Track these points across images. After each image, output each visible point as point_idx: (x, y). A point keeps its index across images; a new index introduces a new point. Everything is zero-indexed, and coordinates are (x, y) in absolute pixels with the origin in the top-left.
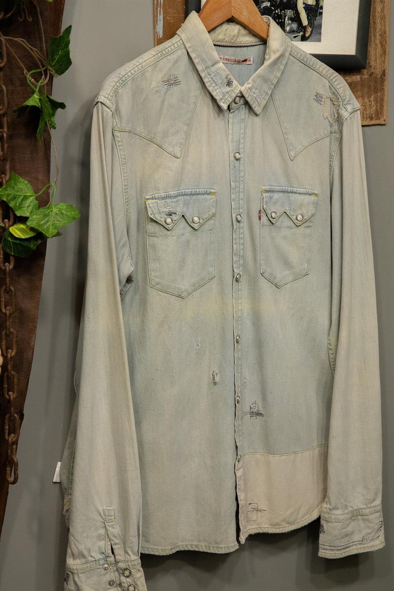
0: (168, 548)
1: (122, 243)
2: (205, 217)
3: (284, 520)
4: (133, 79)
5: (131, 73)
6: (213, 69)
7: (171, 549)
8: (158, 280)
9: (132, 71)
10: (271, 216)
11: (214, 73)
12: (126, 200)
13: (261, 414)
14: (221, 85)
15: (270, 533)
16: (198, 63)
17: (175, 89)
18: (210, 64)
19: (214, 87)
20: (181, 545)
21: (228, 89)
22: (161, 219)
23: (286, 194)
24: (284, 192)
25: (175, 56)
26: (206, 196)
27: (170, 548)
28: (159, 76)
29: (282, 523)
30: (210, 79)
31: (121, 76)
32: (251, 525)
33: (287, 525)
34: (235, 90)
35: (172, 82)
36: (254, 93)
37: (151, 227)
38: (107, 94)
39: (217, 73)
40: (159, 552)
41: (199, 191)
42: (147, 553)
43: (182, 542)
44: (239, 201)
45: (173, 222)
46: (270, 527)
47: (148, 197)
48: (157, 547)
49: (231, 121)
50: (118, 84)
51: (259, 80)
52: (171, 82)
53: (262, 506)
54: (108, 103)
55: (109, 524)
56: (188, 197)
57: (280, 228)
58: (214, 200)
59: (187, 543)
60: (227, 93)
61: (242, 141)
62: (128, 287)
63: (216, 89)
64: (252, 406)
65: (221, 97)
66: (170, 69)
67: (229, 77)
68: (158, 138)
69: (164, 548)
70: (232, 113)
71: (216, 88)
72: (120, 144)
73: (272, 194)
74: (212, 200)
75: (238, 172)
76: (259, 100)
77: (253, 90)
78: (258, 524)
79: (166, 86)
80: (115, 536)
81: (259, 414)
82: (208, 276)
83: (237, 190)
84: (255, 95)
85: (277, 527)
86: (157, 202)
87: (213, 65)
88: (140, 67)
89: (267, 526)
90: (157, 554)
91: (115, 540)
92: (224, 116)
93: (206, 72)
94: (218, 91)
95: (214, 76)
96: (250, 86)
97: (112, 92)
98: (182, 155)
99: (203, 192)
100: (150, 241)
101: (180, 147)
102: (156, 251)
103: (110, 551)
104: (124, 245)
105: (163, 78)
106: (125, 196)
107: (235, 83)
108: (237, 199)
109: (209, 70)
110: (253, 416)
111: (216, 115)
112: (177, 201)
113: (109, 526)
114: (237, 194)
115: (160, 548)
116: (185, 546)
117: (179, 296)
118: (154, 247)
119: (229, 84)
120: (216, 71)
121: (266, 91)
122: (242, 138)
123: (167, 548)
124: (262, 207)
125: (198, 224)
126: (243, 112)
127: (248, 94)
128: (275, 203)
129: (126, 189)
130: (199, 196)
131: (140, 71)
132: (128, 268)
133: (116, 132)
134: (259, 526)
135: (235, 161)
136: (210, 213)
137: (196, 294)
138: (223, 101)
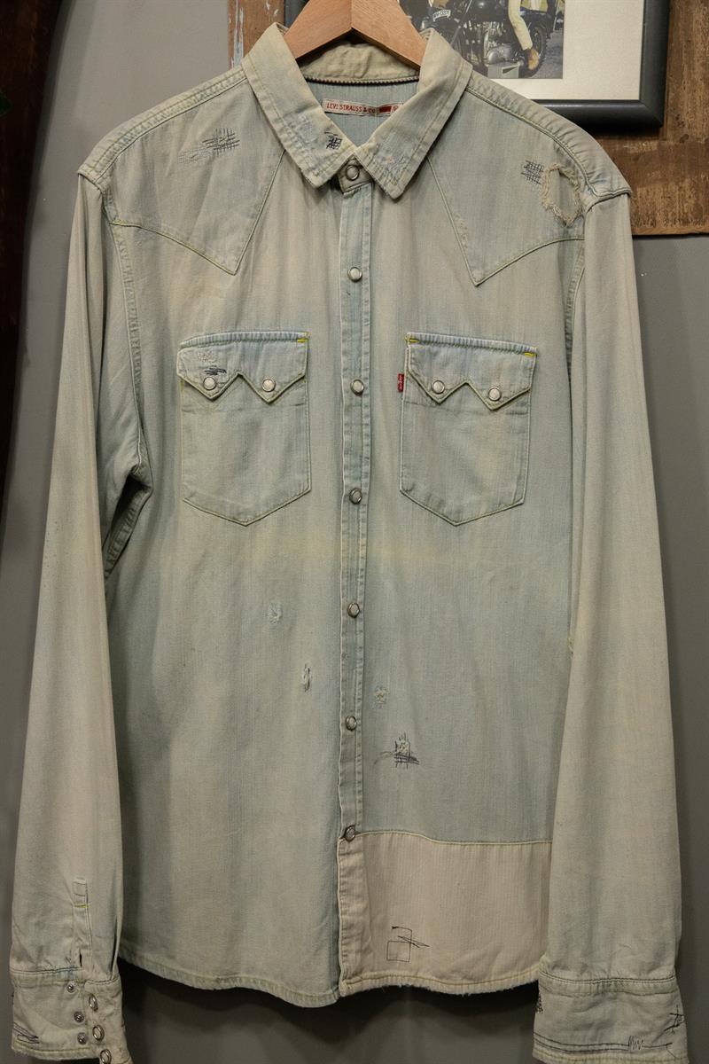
0: (210, 977)
1: (122, 419)
2: (284, 380)
3: (457, 970)
4: (146, 138)
5: (142, 127)
6: (301, 117)
7: (218, 980)
8: (192, 488)
9: (144, 124)
10: (432, 389)
11: (300, 123)
12: (135, 345)
13: (415, 759)
14: (314, 146)
15: (432, 990)
16: (268, 107)
17: (230, 155)
18: (292, 107)
19: (300, 148)
20: (245, 978)
21: (329, 151)
22: (197, 380)
23: (469, 350)
24: (464, 346)
25: (228, 98)
26: (289, 343)
27: (216, 977)
28: (199, 130)
29: (454, 975)
30: (293, 135)
31: (124, 133)
32: (399, 969)
33: (465, 981)
34: (343, 154)
35: (223, 143)
36: (384, 159)
37: (185, 396)
38: (94, 161)
39: (307, 125)
40: (191, 980)
41: (275, 335)
42: (168, 978)
43: (248, 972)
44: (360, 355)
45: (219, 385)
46: (434, 978)
47: (183, 343)
48: (188, 971)
49: (344, 211)
50: (116, 145)
51: (392, 135)
52: (220, 142)
53: (419, 937)
54: (93, 175)
55: (78, 909)
56: (255, 345)
57: (458, 412)
58: (302, 350)
59: (257, 977)
60: (327, 158)
61: (366, 248)
62: (144, 499)
63: (303, 152)
64: (399, 743)
65: (312, 165)
66: (219, 120)
67: (333, 131)
68: (195, 239)
69: (201, 976)
70: (347, 197)
71: (303, 149)
72: (122, 247)
73: (435, 349)
74: (299, 351)
75: (357, 304)
76: (394, 172)
77: (381, 154)
78: (411, 970)
79: (211, 150)
80: (84, 933)
81: (411, 759)
82: (294, 490)
83: (355, 336)
84: (386, 163)
85: (444, 981)
86: (192, 351)
87: (300, 110)
88: (159, 117)
89: (429, 977)
90: (188, 983)
91: (84, 940)
92: (327, 202)
93: (285, 123)
94: (306, 154)
95: (301, 129)
96: (372, 145)
97: (104, 157)
98: (241, 269)
99: (283, 337)
100: (185, 419)
101: (236, 255)
102: (191, 437)
103: (77, 958)
104: (127, 423)
105: (204, 135)
106: (132, 337)
107: (346, 141)
108: (355, 354)
109: (290, 119)
110: (401, 762)
111: (311, 200)
112: (230, 349)
113: (77, 912)
114: (355, 345)
115: (194, 974)
116: (252, 980)
117: (234, 520)
118: (189, 430)
119: (333, 142)
120: (305, 121)
121: (410, 155)
122: (367, 243)
123: (207, 976)
124: (405, 369)
125: (272, 393)
126: (366, 197)
127: (368, 161)
128: (445, 365)
129: (134, 325)
130: (274, 344)
131: (158, 123)
132: (124, 461)
133: (116, 227)
134: (412, 974)
135: (351, 283)
136: (294, 373)
137: (271, 520)
138: (316, 172)
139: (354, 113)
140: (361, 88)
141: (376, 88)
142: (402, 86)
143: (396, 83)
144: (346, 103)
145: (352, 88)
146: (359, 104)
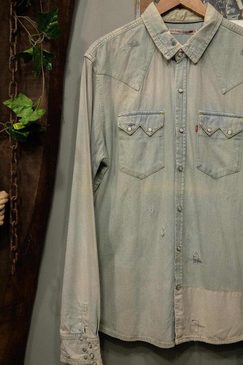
0: (129, 337)
1: (99, 142)
2: (155, 128)
3: (215, 336)
4: (108, 43)
5: (107, 39)
6: (162, 35)
7: (131, 338)
8: (123, 166)
9: (107, 38)
10: (207, 131)
11: (162, 37)
12: (103, 116)
13: (200, 261)
14: (167, 45)
15: (206, 343)
16: (151, 32)
17: (137, 49)
18: (159, 31)
19: (162, 46)
20: (140, 337)
21: (172, 47)
22: (125, 128)
23: (220, 117)
24: (219, 115)
25: (137, 29)
26: (157, 115)
27: (130, 337)
28: (126, 41)
29: (215, 337)
30: (159, 41)
31: (100, 41)
32: (194, 335)
33: (218, 340)
34: (177, 48)
35: (134, 45)
36: (191, 49)
37: (120, 134)
38: (90, 52)
39: (165, 38)
40: (122, 338)
41: (153, 112)
42: (114, 337)
43: (141, 335)
44: (182, 119)
45: (133, 130)
46: (207, 338)
47: (119, 115)
48: (121, 335)
49: (177, 68)
50: (97, 46)
51: (195, 41)
52: (133, 44)
53: (201, 324)
54: (89, 56)
55: (84, 313)
56: (145, 116)
57: (216, 139)
58: (162, 117)
59: (145, 337)
60: (171, 49)
61: (185, 81)
62: (106, 170)
63: (163, 47)
64: (195, 256)
65: (166, 52)
66: (133, 37)
67: (173, 40)
68: (125, 79)
69: (126, 336)
70: (178, 63)
71: (163, 46)
72: (99, 82)
73: (209, 116)
74: (161, 118)
75: (181, 101)
76: (195, 54)
77: (191, 48)
78: (199, 335)
79: (130, 47)
80: (86, 321)
81: (199, 261)
82: (159, 166)
83: (181, 112)
84: (192, 51)
85: (211, 339)
86: (123, 118)
87: (162, 33)
88: (112, 36)
89: (205, 338)
90: (121, 339)
91: (86, 324)
92: (171, 65)
93: (157, 37)
94: (164, 48)
95: (162, 39)
96: (188, 44)
97: (93, 50)
98: (140, 89)
99: (155, 113)
100: (120, 142)
101: (139, 84)
102: (122, 148)
103: (84, 330)
104: (100, 143)
105: (128, 42)
106: (102, 113)
107: (178, 43)
108: (181, 118)
109: (158, 36)
110: (195, 262)
111: (165, 65)
112: (136, 117)
113: (83, 314)
114: (181, 115)
115: (123, 336)
116: (143, 338)
117: (138, 177)
118: (122, 145)
119: (174, 44)
120: (164, 36)
121: (201, 48)
122: (185, 79)
123: (128, 337)
124: (198, 124)
125: (151, 132)
126: (185, 63)
127: (186, 50)
128: (212, 122)
129: (103, 109)
130: (152, 115)
131: (112, 38)
132: (100, 157)
133: (97, 75)
134: (199, 337)
135: (179, 94)
136: (159, 126)
137: (150, 177)
138: (168, 54)
139: (180, 33)
140: (182, 24)
141: (188, 24)
142: (197, 23)
143: (195, 22)
144: (177, 30)
145: (179, 25)
146: (182, 30)
